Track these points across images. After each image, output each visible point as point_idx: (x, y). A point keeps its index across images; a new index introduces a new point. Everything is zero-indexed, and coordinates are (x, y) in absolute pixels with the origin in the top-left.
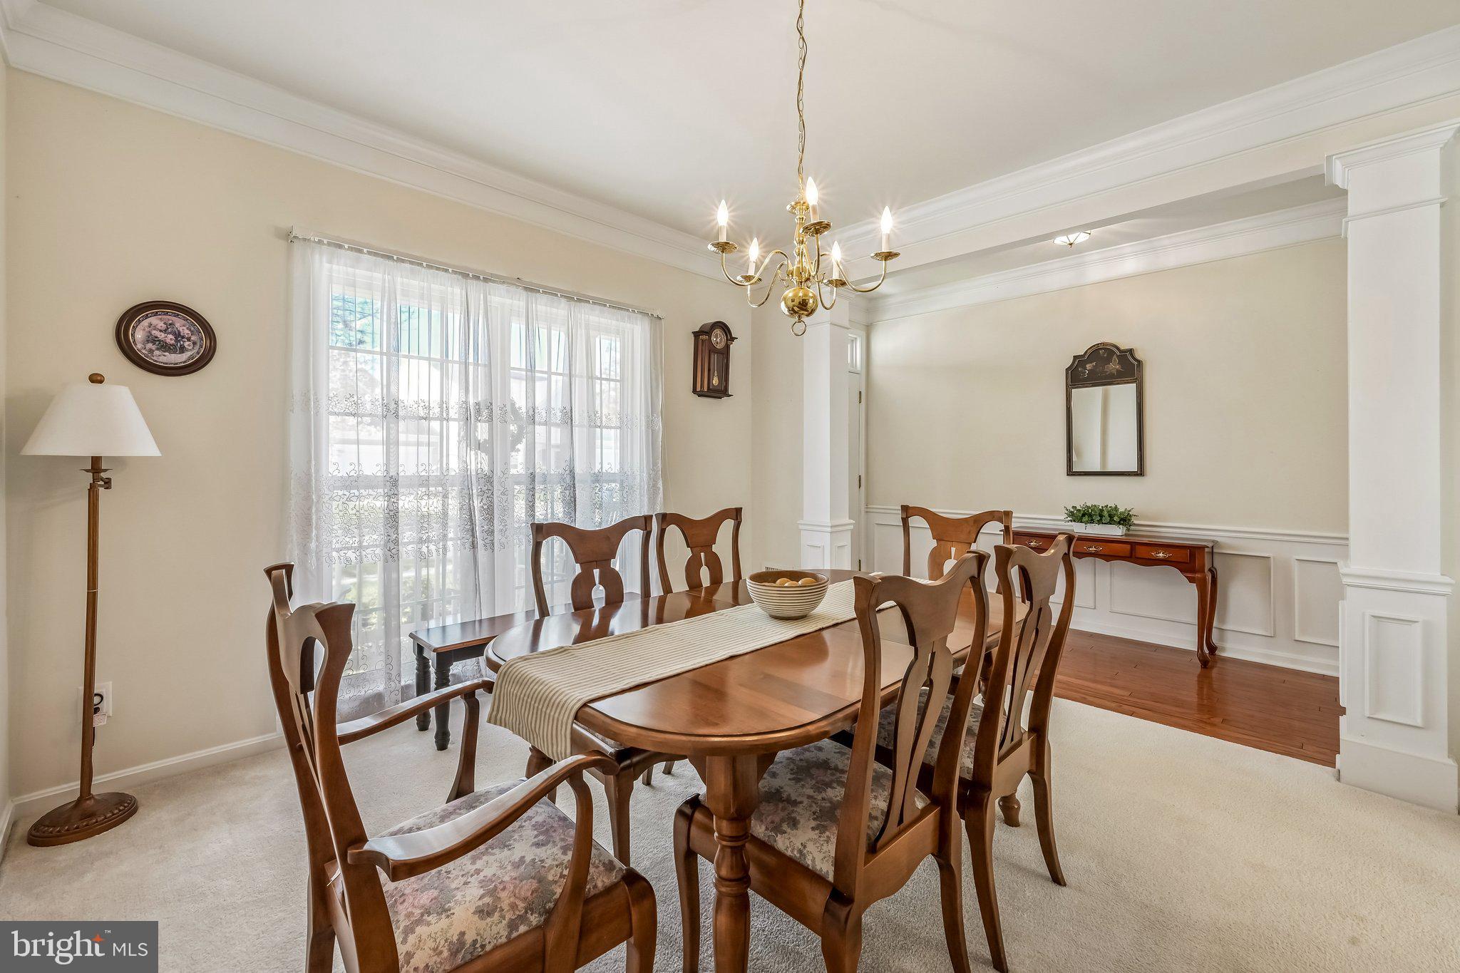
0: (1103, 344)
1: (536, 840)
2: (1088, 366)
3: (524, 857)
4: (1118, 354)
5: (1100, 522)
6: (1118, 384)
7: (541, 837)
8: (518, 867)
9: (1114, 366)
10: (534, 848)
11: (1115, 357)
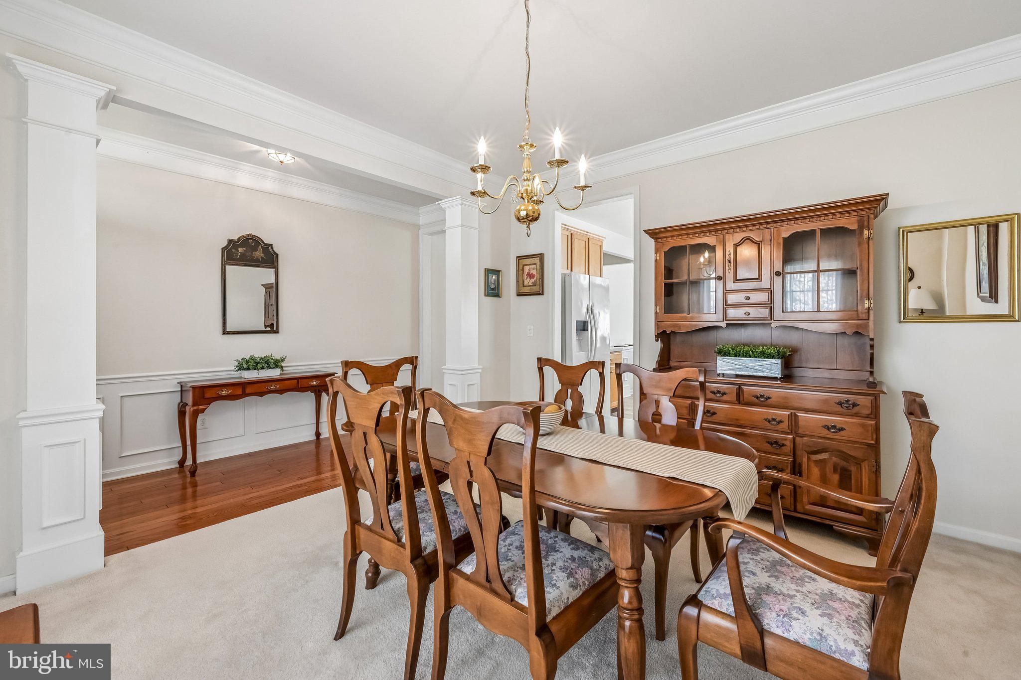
0: (250, 235)
1: (800, 617)
2: (240, 249)
3: (820, 615)
4: (263, 245)
5: (269, 367)
6: (263, 267)
7: (795, 614)
8: (830, 614)
9: (259, 254)
10: (807, 614)
11: (260, 247)
